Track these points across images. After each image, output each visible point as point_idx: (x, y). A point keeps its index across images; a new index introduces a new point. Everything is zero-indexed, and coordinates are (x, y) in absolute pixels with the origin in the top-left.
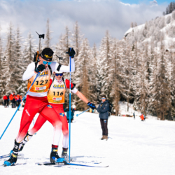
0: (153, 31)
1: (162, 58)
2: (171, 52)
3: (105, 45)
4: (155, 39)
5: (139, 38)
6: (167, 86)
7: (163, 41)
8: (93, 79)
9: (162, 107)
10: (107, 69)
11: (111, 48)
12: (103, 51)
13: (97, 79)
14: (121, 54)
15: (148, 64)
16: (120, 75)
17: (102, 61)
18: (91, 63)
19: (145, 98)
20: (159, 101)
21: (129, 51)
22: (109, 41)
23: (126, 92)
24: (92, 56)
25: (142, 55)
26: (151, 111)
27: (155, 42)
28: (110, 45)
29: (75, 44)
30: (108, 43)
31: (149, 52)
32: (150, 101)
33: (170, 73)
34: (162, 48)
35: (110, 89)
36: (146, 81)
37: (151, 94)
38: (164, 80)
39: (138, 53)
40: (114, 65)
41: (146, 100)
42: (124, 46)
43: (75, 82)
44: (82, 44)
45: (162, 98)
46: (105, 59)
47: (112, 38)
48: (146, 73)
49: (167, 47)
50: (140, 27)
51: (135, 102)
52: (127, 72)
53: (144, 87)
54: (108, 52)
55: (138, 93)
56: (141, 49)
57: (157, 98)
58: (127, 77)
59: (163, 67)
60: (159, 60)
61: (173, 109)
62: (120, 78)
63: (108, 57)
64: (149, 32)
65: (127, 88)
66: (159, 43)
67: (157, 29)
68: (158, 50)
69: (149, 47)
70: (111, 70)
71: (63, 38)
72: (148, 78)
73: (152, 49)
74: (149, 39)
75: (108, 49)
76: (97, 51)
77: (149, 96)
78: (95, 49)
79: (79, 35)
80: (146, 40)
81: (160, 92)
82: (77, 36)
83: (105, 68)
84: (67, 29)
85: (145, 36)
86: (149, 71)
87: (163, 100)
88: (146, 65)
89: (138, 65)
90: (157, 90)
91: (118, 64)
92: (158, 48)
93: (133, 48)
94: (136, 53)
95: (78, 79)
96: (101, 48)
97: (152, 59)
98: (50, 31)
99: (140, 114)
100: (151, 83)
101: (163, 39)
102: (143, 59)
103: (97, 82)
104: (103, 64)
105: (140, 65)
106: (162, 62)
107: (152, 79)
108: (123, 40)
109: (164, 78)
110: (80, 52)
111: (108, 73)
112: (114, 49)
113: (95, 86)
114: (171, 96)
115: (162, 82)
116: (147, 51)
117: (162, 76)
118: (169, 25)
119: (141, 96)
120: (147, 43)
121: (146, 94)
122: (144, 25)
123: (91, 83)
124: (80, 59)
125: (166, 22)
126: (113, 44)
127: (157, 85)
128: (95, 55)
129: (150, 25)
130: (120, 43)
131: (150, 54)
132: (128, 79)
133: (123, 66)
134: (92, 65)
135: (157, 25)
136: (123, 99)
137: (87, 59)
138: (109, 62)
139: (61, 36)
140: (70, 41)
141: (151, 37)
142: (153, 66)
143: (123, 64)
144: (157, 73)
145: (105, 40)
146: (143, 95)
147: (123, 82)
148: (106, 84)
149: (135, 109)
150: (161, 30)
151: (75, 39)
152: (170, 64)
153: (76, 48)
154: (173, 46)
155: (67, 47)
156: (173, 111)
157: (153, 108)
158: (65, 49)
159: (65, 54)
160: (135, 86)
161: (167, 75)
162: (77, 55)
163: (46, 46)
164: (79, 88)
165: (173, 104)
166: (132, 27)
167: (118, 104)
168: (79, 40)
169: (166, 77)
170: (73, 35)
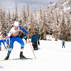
0: (59, 5)
1: (63, 16)
2: (67, 14)
3: (40, 12)
4: (60, 9)
5: (53, 8)
6: (65, 27)
7: (63, 9)
8: (35, 26)
9: (63, 36)
10: (41, 21)
11: (42, 13)
12: (39, 14)
13: (37, 25)
14: (46, 15)
15: (57, 18)
16: (46, 24)
17: (39, 18)
19: (57, 33)
20: (62, 34)
21: (50, 14)
22: (41, 10)
23: (49, 31)
24: (35, 16)
25: (55, 15)
26: (59, 38)
27: (60, 10)
28: (42, 12)
29: (27, 11)
30: (41, 11)
31: (58, 14)
32: (58, 34)
34: (63, 12)
35: (42, 29)
36: (57, 26)
37: (59, 31)
38: (64, 25)
39: (53, 14)
40: (43, 20)
41: (57, 34)
43: (28, 27)
44: (30, 12)
45: (63, 32)
46: (40, 17)
47: (43, 9)
48: (57, 23)
49: (65, 12)
50: (54, 4)
51: (53, 34)
52: (49, 22)
53: (56, 28)
54: (41, 14)
55: (54, 31)
56: (54, 13)
57: (61, 32)
58: (49, 24)
59: (63, 20)
60: (62, 17)
62: (46, 25)
63: (41, 16)
65: (49, 29)
66: (62, 10)
67: (61, 4)
68: (61, 13)
69: (58, 12)
71: (22, 9)
72: (58, 24)
73: (59, 13)
74: (58, 9)
75: (41, 13)
76: (37, 14)
77: (58, 32)
78: (35, 13)
79: (29, 8)
81: (63, 30)
82: (28, 8)
83: (40, 21)
84: (24, 5)
85: (56, 7)
86: (58, 22)
87: (64, 33)
88: (56, 19)
89: (53, 19)
90: (61, 29)
91: (45, 19)
92: (62, 12)
93: (51, 12)
94: (52, 14)
95: (29, 26)
96: (38, 13)
97: (59, 17)
98: (17, 7)
99: (55, 39)
100: (59, 27)
101: (63, 8)
102: (55, 17)
103: (37, 27)
104: (39, 19)
105: (54, 19)
106: (63, 18)
107: (59, 25)
108: (47, 9)
109: (64, 24)
110: (30, 15)
111: (41, 23)
112: (44, 13)
113: (36, 29)
114: (67, 32)
115: (63, 26)
116: (57, 14)
117: (63, 24)
118: (66, 3)
119: (55, 32)
120: (57, 10)
122: (55, 3)
123: (34, 27)
124: (30, 18)
125: (64, 1)
126: (43, 11)
127: (61, 27)
128: (36, 16)
129: (58, 3)
130: (46, 11)
131: (58, 15)
132: (50, 25)
133: (47, 20)
134: (35, 20)
135: (60, 3)
136: (47, 33)
137: (33, 18)
138: (42, 18)
139: (22, 8)
140: (25, 10)
141: (58, 8)
142: (60, 19)
143: (47, 19)
144: (61, 22)
145: (40, 10)
146: (56, 31)
147: (47, 27)
148: (41, 27)
149: (53, 37)
150: (62, 5)
151: (27, 10)
152: (66, 18)
153: (28, 13)
154: (67, 11)
155: (24, 13)
156: (68, 38)
157: (60, 36)
158: (24, 14)
159: (23, 16)
160: (52, 28)
161: (65, 23)
162: (29, 16)
163: (16, 13)
164: (30, 30)
165: (68, 35)
166: (51, 4)
167: (46, 36)
168: (29, 10)
169: (65, 24)
170: (26, 8)
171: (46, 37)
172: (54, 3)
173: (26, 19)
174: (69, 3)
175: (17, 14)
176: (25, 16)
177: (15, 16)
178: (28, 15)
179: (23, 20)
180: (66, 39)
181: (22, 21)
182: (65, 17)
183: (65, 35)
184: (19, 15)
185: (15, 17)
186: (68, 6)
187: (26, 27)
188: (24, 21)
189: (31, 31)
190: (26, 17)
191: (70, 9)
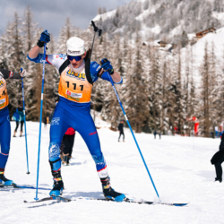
0: (127, 18)
1: (138, 53)
2: (149, 46)
4: (129, 29)
5: (109, 28)
6: (144, 89)
7: (139, 33)
8: (50, 80)
9: (137, 116)
12: (63, 45)
13: (54, 80)
15: (120, 61)
19: (116, 105)
20: (133, 109)
22: (71, 31)
25: (113, 49)
27: (129, 33)
29: (26, 35)
31: (121, 46)
33: (148, 73)
34: (137, 41)
37: (124, 100)
38: (140, 82)
39: (108, 47)
41: (118, 108)
42: (89, 38)
43: (26, 84)
44: (35, 36)
45: (137, 105)
47: (75, 28)
49: (144, 40)
50: (110, 14)
51: (104, 110)
55: (107, 99)
56: (112, 42)
57: (131, 105)
59: (139, 65)
60: (134, 56)
61: (151, 118)
64: (122, 21)
65: (94, 92)
66: (134, 35)
67: (131, 16)
68: (132, 44)
69: (122, 40)
71: (11, 27)
73: (125, 42)
74: (121, 30)
76: (55, 44)
79: (32, 24)
80: (117, 31)
81: (135, 97)
82: (29, 25)
84: (16, 15)
85: (116, 25)
86: (121, 70)
87: (139, 108)
88: (117, 62)
90: (131, 95)
92: (133, 41)
93: (101, 41)
94: (105, 47)
95: (30, 80)
96: (60, 40)
97: (126, 54)
99: (110, 125)
100: (124, 86)
101: (139, 29)
102: (114, 55)
103: (54, 85)
106: (138, 58)
107: (125, 81)
108: (89, 30)
109: (140, 79)
110: (33, 46)
113: (52, 90)
114: (150, 103)
115: (138, 84)
116: (118, 45)
117: (137, 77)
118: (147, 11)
119: (111, 102)
120: (119, 34)
122: (115, 12)
123: (47, 86)
125: (142, 7)
127: (131, 88)
128: (52, 49)
129: (123, 12)
130: (84, 35)
131: (122, 49)
135: (131, 12)
139: (9, 25)
140: (20, 31)
141: (124, 27)
142: (127, 63)
144: (131, 72)
145: (65, 31)
146: (113, 101)
149: (103, 119)
150: (137, 18)
151: (26, 29)
152: (147, 61)
153: (27, 40)
154: (152, 39)
155: (16, 38)
156: (152, 122)
158: (14, 41)
159: (13, 48)
160: (103, 89)
161: (144, 75)
162: (29, 49)
164: (32, 92)
165: (151, 113)
166: (100, 13)
168: (31, 30)
169: (143, 77)
170: (24, 23)
172: (111, 10)
173: (21, 57)
174: (157, 12)
176: (17, 50)
178: (26, 46)
179: (12, 61)
180: (143, 125)
181: (8, 64)
182: (144, 57)
183: (143, 114)
186: (153, 22)
187: (21, 85)
188: (15, 66)
189: (35, 98)
190: (22, 53)
191: (161, 32)
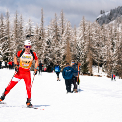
3: (82, 26)
4: (117, 22)
5: (106, 21)
8: (74, 50)
10: (84, 43)
11: (87, 28)
12: (81, 31)
13: (77, 50)
14: (94, 33)
15: (112, 39)
16: (93, 47)
17: (80, 38)
18: (72, 39)
19: (110, 63)
20: (120, 66)
21: (99, 30)
22: (85, 23)
23: (97, 59)
24: (73, 34)
25: (109, 33)
26: (115, 72)
27: (117, 24)
28: (86, 26)
29: (61, 26)
30: (84, 25)
31: (113, 31)
32: (114, 65)
35: (86, 57)
36: (111, 51)
37: (115, 60)
39: (106, 32)
40: (88, 40)
41: (111, 65)
42: (95, 27)
43: (61, 52)
44: (66, 26)
46: (82, 36)
47: (87, 21)
48: (111, 46)
50: (107, 14)
51: (103, 66)
52: (98, 45)
53: (110, 55)
54: (84, 31)
55: (105, 60)
56: (108, 29)
57: (119, 63)
58: (98, 48)
60: (120, 37)
62: (93, 50)
63: (85, 34)
64: (113, 17)
65: (98, 56)
66: (120, 25)
67: (119, 15)
68: (119, 30)
69: (113, 28)
70: (86, 43)
71: (53, 21)
72: (112, 49)
73: (115, 29)
75: (84, 29)
77: (113, 62)
78: (75, 29)
79: (64, 19)
80: (110, 23)
81: (121, 59)
82: (62, 20)
83: (83, 42)
84: (56, 15)
85: (110, 20)
86: (113, 44)
88: (111, 40)
89: (105, 40)
90: (119, 58)
91: (92, 40)
92: (120, 28)
93: (102, 28)
94: (104, 31)
95: (64, 50)
96: (79, 28)
97: (115, 36)
98: (44, 17)
99: (107, 75)
100: (114, 53)
102: (109, 36)
104: (81, 39)
105: (107, 40)
107: (115, 50)
108: (95, 23)
110: (65, 31)
111: (85, 46)
112: (89, 29)
113: (75, 55)
119: (107, 62)
120: (112, 25)
121: (111, 60)
123: (73, 53)
124: (65, 36)
126: (88, 26)
127: (119, 54)
128: (75, 33)
129: (114, 12)
130: (93, 25)
131: (113, 33)
132: (99, 50)
133: (95, 41)
134: (73, 40)
135: (118, 12)
136: (95, 64)
137: (70, 36)
138: (85, 38)
140: (58, 23)
141: (114, 21)
142: (116, 41)
143: (95, 39)
144: (119, 45)
145: (82, 23)
147: (95, 52)
148: (83, 53)
149: (103, 71)
150: (121, 16)
151: (61, 22)
153: (62, 28)
155: (56, 27)
157: (116, 70)
158: (55, 29)
159: (54, 33)
160: (103, 55)
162: (63, 33)
163: (41, 27)
164: (65, 57)
166: (101, 13)
167: (91, 68)
168: (64, 23)
170: (60, 19)
171: (92, 70)
172: (107, 12)
173: (58, 38)
175: (42, 30)
176: (56, 34)
177: (40, 32)
178: (61, 32)
179: (53, 40)
181: (51, 41)
184: (46, 31)
185: (40, 34)
187: (58, 52)
188: (55, 42)
189: (66, 60)
190: (59, 35)
